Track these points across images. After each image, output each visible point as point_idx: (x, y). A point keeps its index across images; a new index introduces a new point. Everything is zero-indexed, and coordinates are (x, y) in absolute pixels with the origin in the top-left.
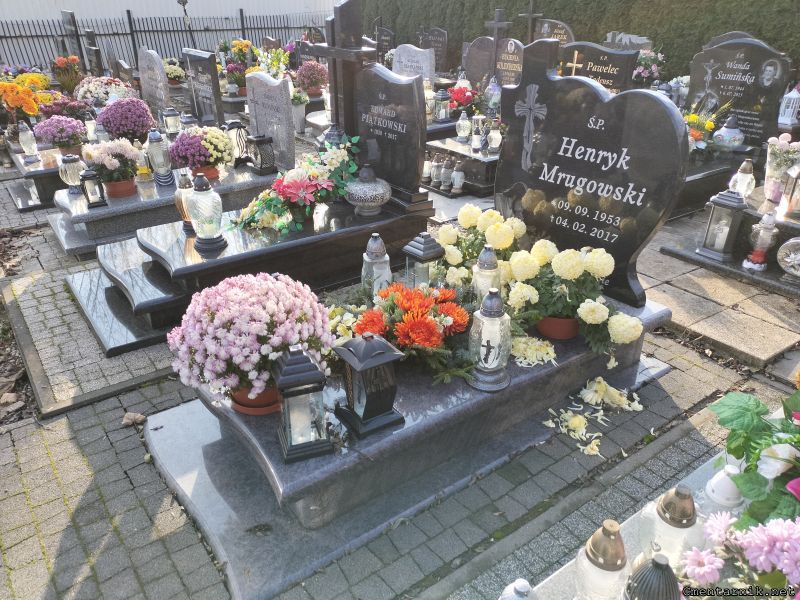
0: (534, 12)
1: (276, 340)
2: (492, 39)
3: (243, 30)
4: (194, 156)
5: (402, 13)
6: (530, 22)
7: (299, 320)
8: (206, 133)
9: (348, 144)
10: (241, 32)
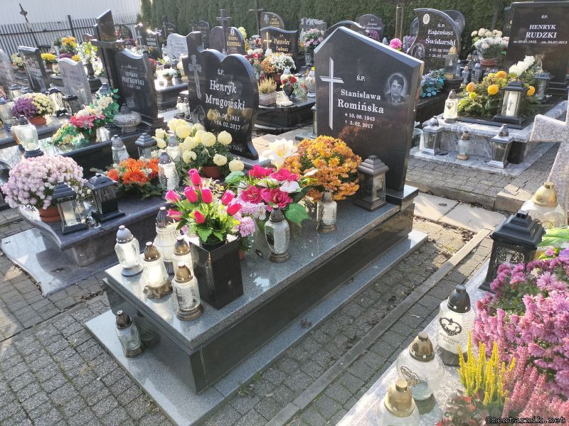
1: (51, 179)
2: (221, 27)
3: (72, 29)
4: (28, 111)
6: (256, 14)
7: (66, 172)
8: (34, 97)
9: (112, 94)
10: (71, 32)
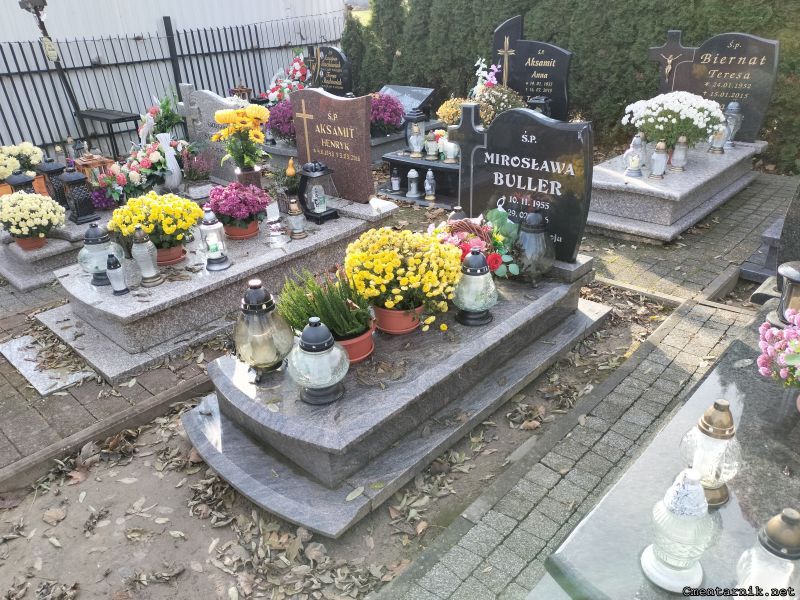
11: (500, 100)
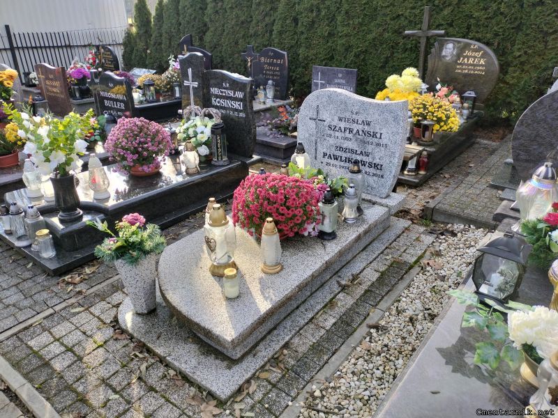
0: (429, 28)
3: (12, 49)
5: (212, 29)
6: (423, 41)
10: (9, 53)
11: (173, 76)
